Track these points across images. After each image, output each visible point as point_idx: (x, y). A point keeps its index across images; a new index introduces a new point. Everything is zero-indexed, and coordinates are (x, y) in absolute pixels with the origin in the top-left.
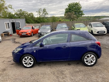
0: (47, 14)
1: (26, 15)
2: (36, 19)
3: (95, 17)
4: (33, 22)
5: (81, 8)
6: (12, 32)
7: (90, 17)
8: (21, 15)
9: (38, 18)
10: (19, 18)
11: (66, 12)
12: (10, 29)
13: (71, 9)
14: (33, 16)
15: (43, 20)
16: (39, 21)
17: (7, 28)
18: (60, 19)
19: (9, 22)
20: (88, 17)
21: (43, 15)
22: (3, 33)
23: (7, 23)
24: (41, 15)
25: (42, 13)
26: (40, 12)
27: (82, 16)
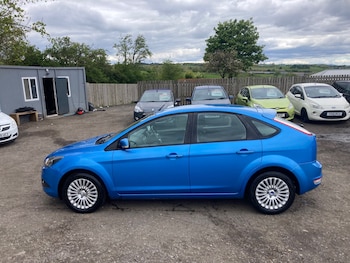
0: (149, 53)
1: (83, 55)
2: (113, 69)
3: (295, 66)
4: (105, 79)
5: (257, 37)
6: (45, 111)
7: (277, 66)
8: (67, 55)
9: (118, 66)
10: (62, 64)
11: (210, 50)
12: (38, 99)
13: (226, 39)
14: (103, 59)
15: (135, 73)
16: (123, 75)
17: (28, 97)
18: (190, 72)
19: (35, 78)
20: (273, 65)
21: (136, 56)
22: (18, 111)
23: (29, 78)
24: (128, 56)
25: (131, 51)
26: (125, 48)
27: (260, 63)
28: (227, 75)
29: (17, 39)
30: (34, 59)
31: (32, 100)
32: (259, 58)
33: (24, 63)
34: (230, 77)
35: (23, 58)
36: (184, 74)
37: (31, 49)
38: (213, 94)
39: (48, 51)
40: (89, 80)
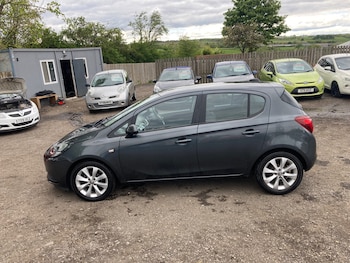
0: (165, 30)
1: (99, 35)
2: (129, 49)
3: (318, 37)
4: (122, 59)
5: (279, 7)
6: (64, 93)
7: (299, 38)
8: (83, 35)
9: (134, 44)
10: (78, 46)
11: (228, 23)
12: (57, 82)
13: (245, 11)
14: (119, 38)
15: (151, 51)
16: (140, 54)
17: (47, 80)
18: (207, 48)
19: (53, 61)
20: (294, 37)
21: (152, 33)
22: (38, 95)
23: (47, 61)
25: (147, 29)
26: (140, 26)
27: (282, 34)
28: (247, 50)
29: (33, 21)
30: (51, 42)
31: (51, 83)
32: (281, 30)
33: (41, 46)
34: (251, 51)
35: (40, 41)
36: (202, 51)
37: (47, 31)
38: (235, 70)
39: (64, 33)
40: (107, 61)
